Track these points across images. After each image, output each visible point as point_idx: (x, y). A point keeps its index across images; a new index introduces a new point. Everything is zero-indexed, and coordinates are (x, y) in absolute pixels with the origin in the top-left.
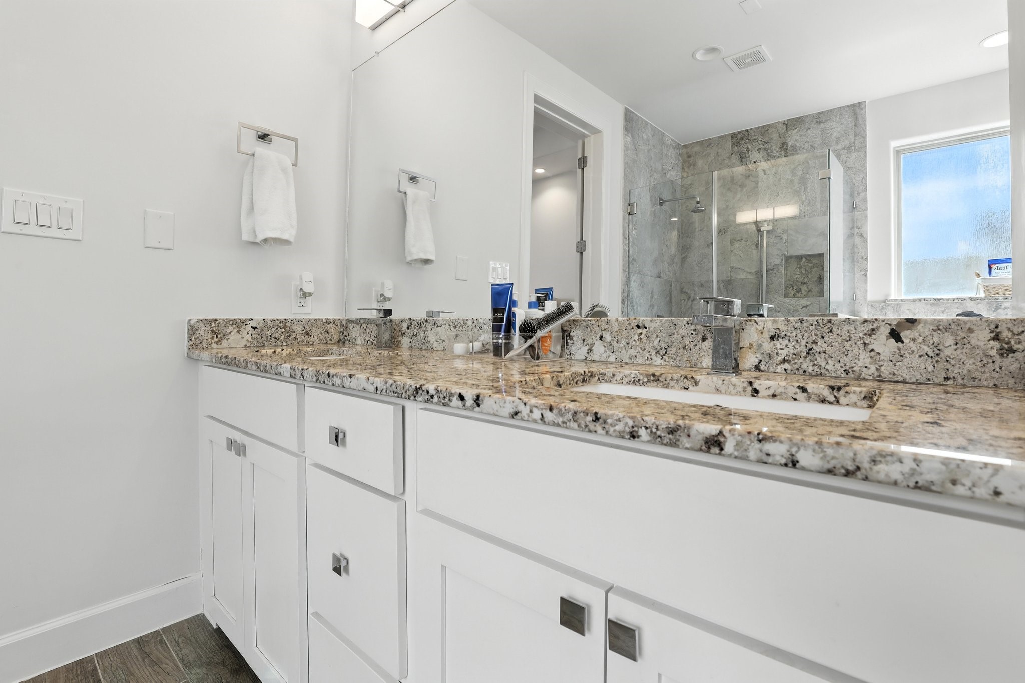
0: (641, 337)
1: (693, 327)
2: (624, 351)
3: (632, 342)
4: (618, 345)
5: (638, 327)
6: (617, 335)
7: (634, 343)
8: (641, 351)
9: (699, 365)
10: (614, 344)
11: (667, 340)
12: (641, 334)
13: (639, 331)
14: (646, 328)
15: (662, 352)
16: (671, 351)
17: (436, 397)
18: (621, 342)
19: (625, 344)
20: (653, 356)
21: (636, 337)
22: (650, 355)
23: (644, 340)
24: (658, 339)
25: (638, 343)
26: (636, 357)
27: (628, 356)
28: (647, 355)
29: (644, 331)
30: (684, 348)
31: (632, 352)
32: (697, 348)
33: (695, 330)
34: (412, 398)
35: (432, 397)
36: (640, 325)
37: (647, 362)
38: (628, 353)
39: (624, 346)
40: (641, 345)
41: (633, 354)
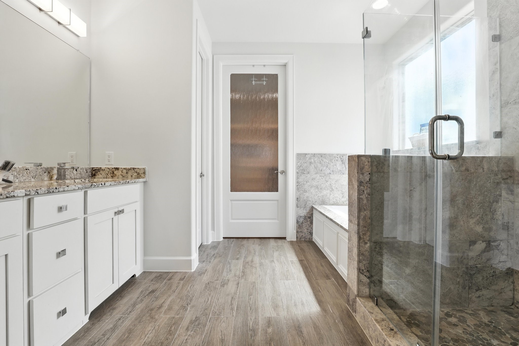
0: (27, 173)
1: (42, 169)
2: (21, 178)
3: (24, 175)
4: (19, 176)
5: (26, 169)
6: (19, 173)
7: (25, 175)
8: (27, 177)
9: (44, 180)
10: (18, 176)
11: (35, 173)
12: (27, 172)
13: (27, 171)
14: (29, 170)
15: (34, 177)
16: (37, 177)
17: (96, 186)
18: (20, 175)
19: (22, 175)
20: (31, 179)
21: (26, 173)
22: (31, 178)
23: (28, 174)
24: (33, 173)
25: (26, 175)
26: (26, 179)
27: (23, 179)
28: (29, 178)
29: (28, 171)
30: (40, 175)
31: (24, 178)
32: (43, 175)
33: (43, 170)
34: (90, 187)
35: (95, 186)
36: (27, 169)
37: (30, 181)
38: (23, 178)
39: (22, 176)
40: (27, 176)
41: (25, 178)
